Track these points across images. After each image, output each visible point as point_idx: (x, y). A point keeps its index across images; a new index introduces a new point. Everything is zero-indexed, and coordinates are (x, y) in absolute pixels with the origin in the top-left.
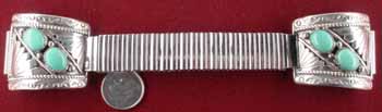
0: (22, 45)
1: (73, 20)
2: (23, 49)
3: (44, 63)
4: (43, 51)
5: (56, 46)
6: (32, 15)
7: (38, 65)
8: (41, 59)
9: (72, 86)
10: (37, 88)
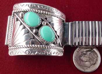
0: (21, 24)
1: (54, 9)
2: (22, 26)
3: (38, 36)
4: (38, 28)
5: (47, 25)
6: (25, 4)
7: (34, 38)
8: (37, 34)
9: (53, 55)
10: (32, 54)
